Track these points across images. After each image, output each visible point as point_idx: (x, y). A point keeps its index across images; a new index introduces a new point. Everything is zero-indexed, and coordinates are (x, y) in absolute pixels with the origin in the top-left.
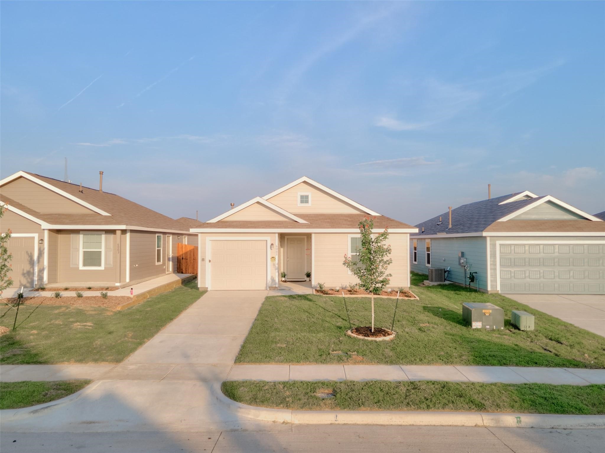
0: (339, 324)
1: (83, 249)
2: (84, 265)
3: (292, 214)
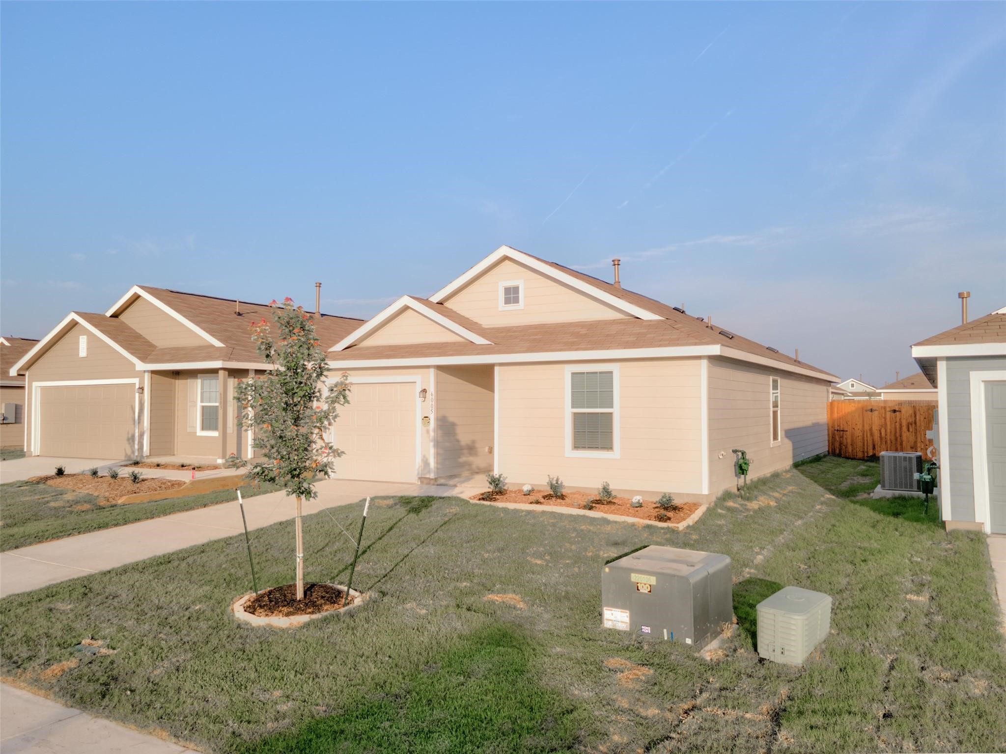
1: (202, 401)
2: (203, 429)
3: (464, 327)
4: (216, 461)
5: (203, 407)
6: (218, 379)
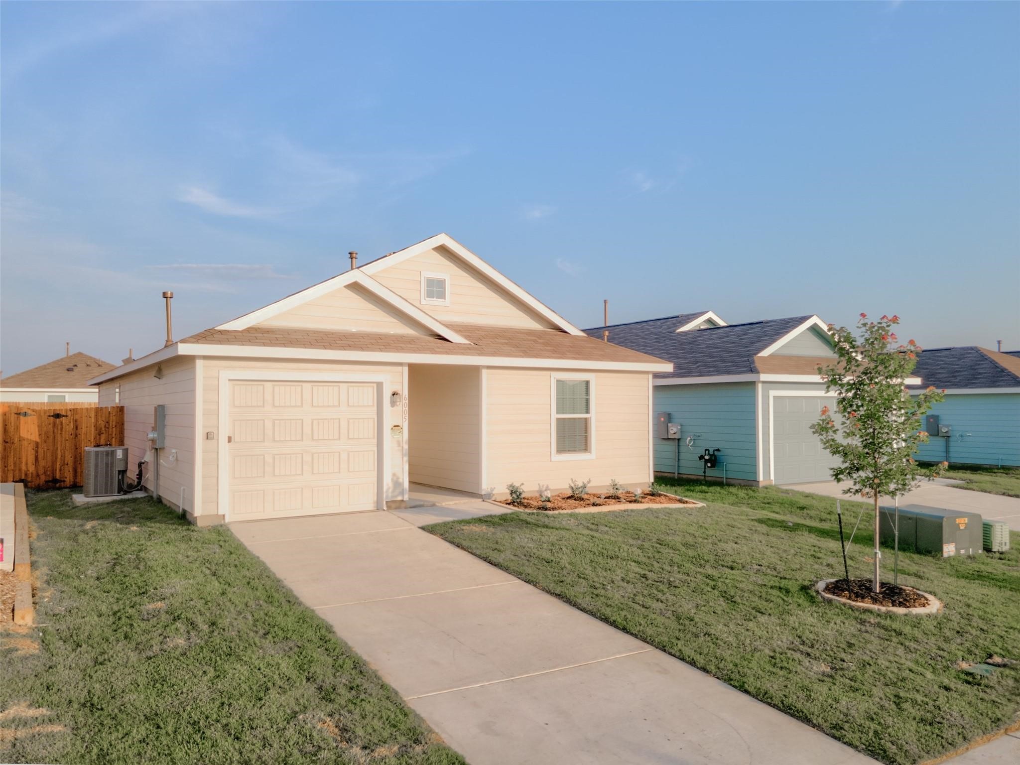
3: (436, 320)
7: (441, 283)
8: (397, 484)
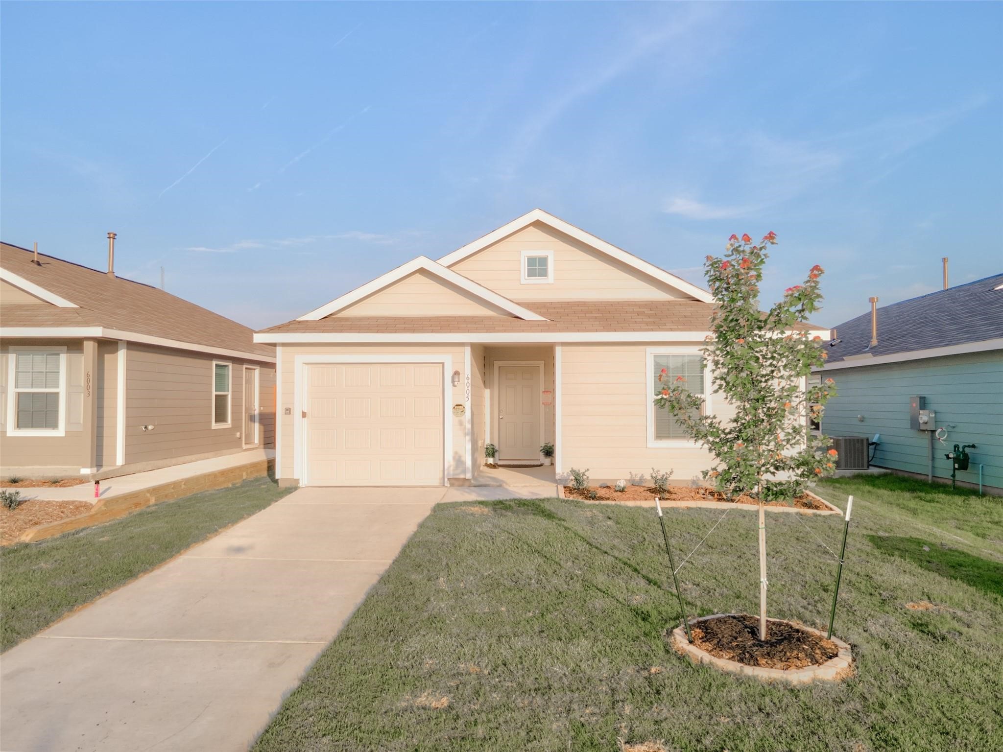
0: (637, 600)
1: (16, 387)
2: (19, 426)
3: (507, 299)
4: (79, 470)
5: (19, 395)
6: (83, 353)
7: (543, 261)
8: (459, 461)
